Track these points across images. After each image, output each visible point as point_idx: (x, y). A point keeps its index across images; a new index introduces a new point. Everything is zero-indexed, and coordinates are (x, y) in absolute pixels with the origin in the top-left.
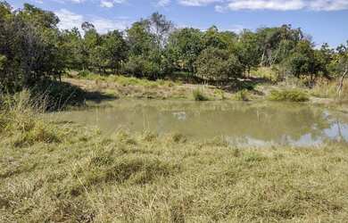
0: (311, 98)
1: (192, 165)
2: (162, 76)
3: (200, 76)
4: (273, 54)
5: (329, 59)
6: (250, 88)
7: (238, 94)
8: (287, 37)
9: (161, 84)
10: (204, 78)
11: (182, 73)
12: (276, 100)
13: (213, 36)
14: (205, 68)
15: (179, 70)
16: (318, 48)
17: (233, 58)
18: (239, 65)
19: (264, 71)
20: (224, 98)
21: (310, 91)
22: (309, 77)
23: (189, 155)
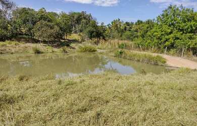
0: (98, 50)
1: (31, 94)
2: (10, 38)
3: (37, 38)
4: (78, 27)
5: (104, 31)
6: (68, 46)
7: (61, 49)
8: (85, 18)
9: (9, 44)
10: (40, 39)
11: (24, 36)
12: (81, 51)
13: (43, 14)
14: (40, 33)
15: (22, 34)
16: (99, 25)
17: (57, 28)
18: (61, 32)
19: (74, 36)
20: (53, 52)
21: (97, 47)
22: (96, 39)
23: (30, 87)
